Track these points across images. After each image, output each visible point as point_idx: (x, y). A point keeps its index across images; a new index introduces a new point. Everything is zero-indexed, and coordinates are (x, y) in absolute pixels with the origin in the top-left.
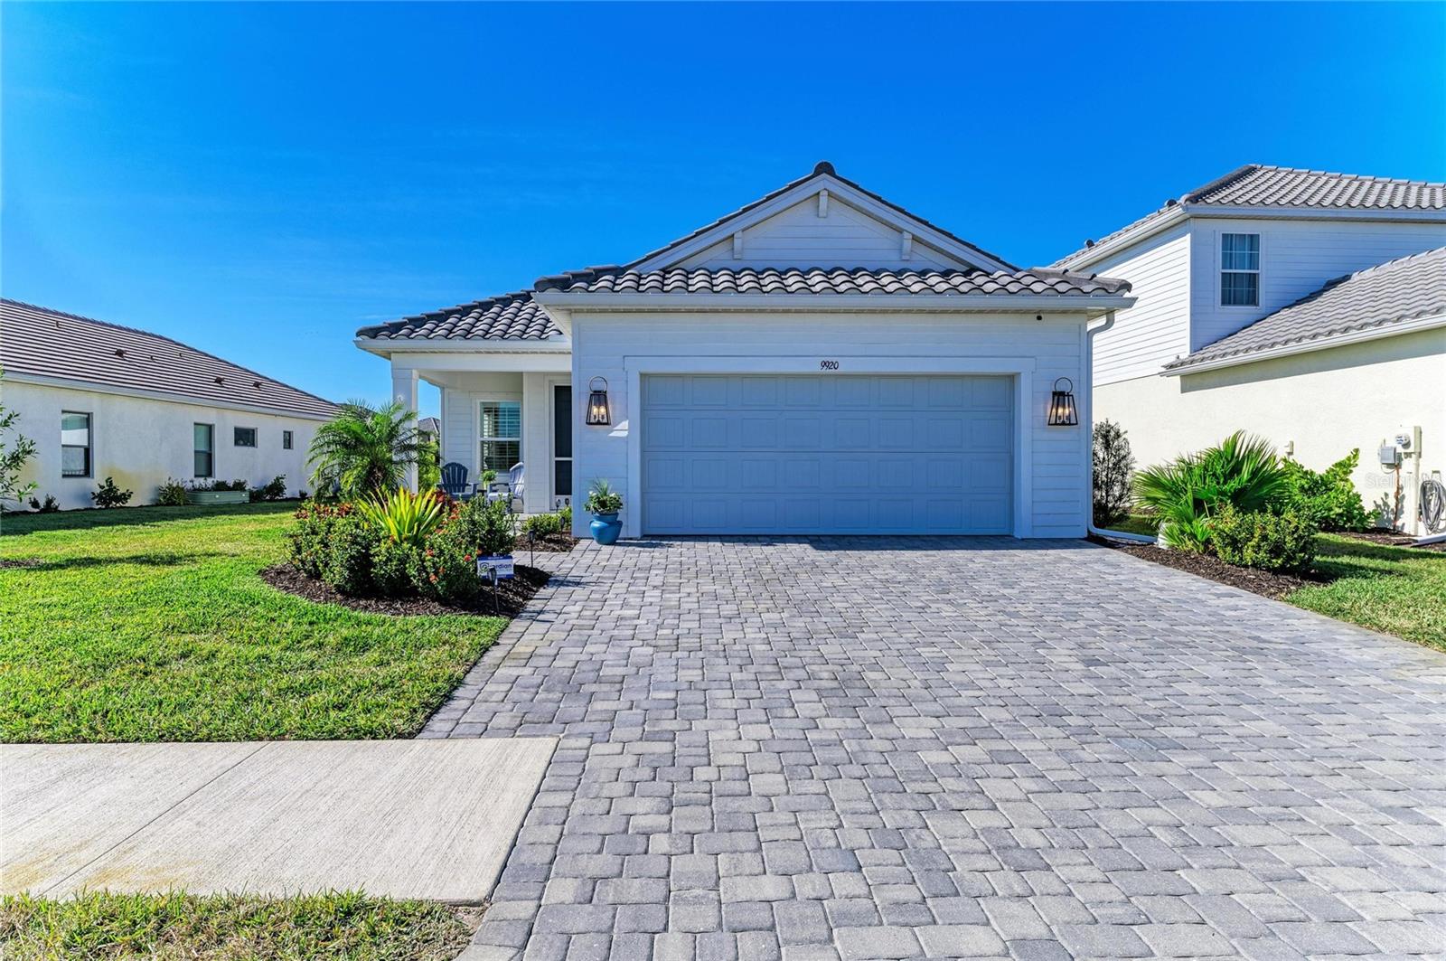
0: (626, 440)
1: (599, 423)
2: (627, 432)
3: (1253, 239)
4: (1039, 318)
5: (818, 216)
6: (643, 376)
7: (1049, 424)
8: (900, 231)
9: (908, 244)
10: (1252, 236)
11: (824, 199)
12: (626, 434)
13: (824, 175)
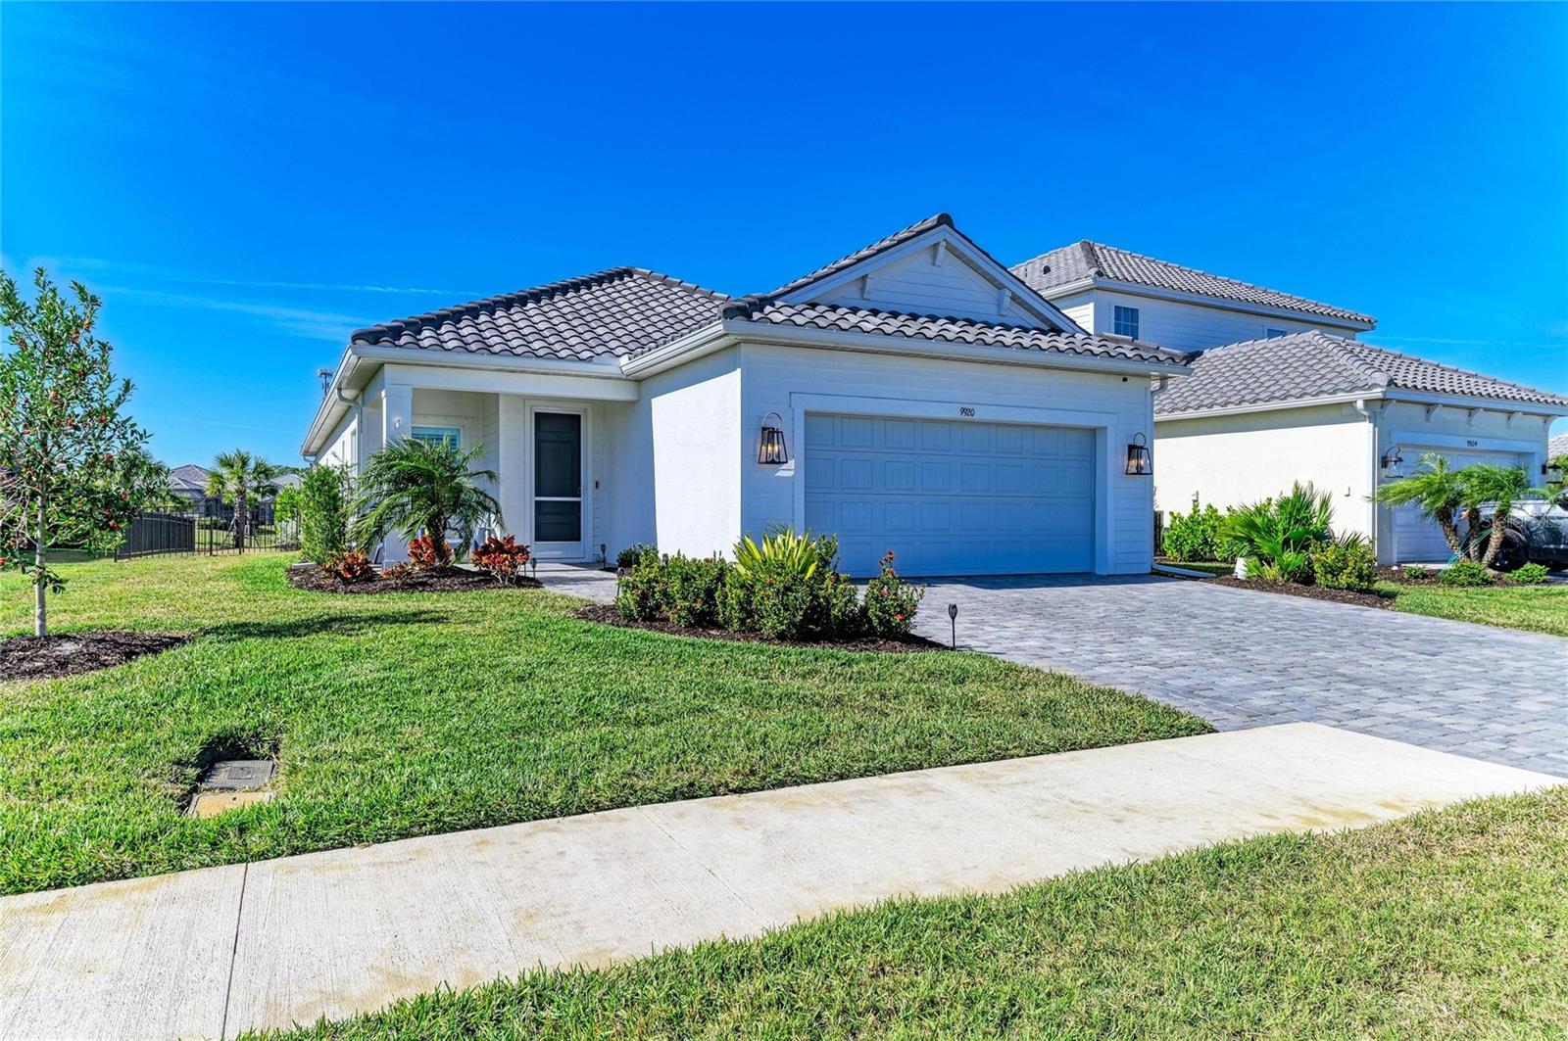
0: (791, 481)
1: (773, 462)
2: (792, 472)
3: (1135, 312)
4: (1125, 380)
5: (934, 264)
6: (807, 414)
7: (1127, 474)
8: (1000, 287)
9: (1007, 300)
10: (1132, 310)
11: (942, 249)
12: (791, 473)
13: (945, 226)
